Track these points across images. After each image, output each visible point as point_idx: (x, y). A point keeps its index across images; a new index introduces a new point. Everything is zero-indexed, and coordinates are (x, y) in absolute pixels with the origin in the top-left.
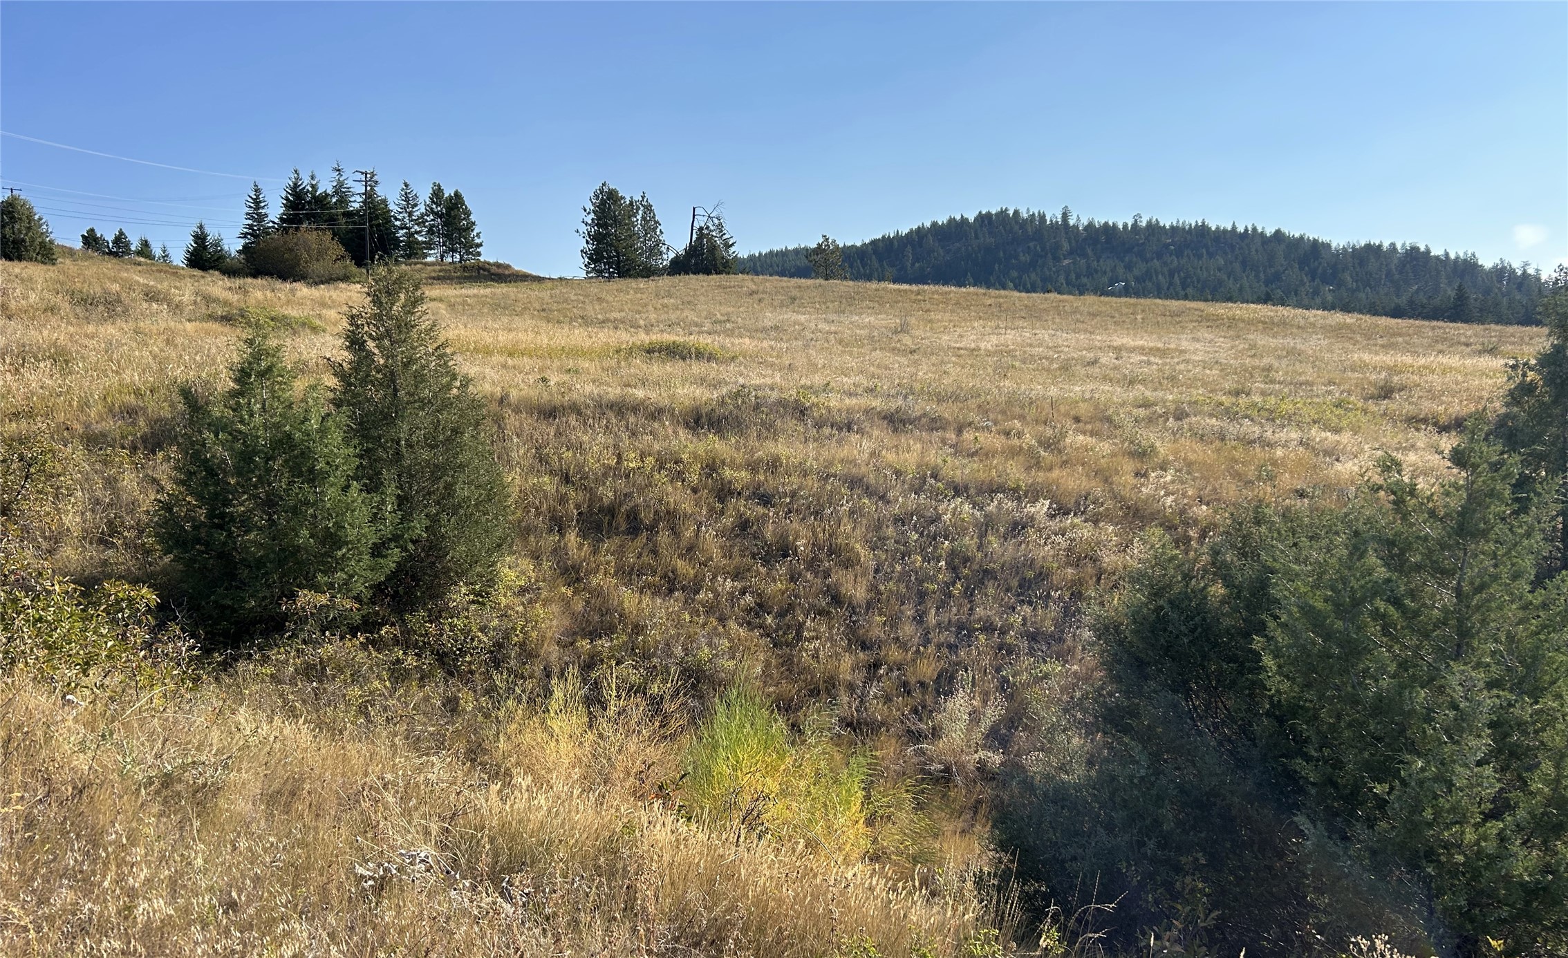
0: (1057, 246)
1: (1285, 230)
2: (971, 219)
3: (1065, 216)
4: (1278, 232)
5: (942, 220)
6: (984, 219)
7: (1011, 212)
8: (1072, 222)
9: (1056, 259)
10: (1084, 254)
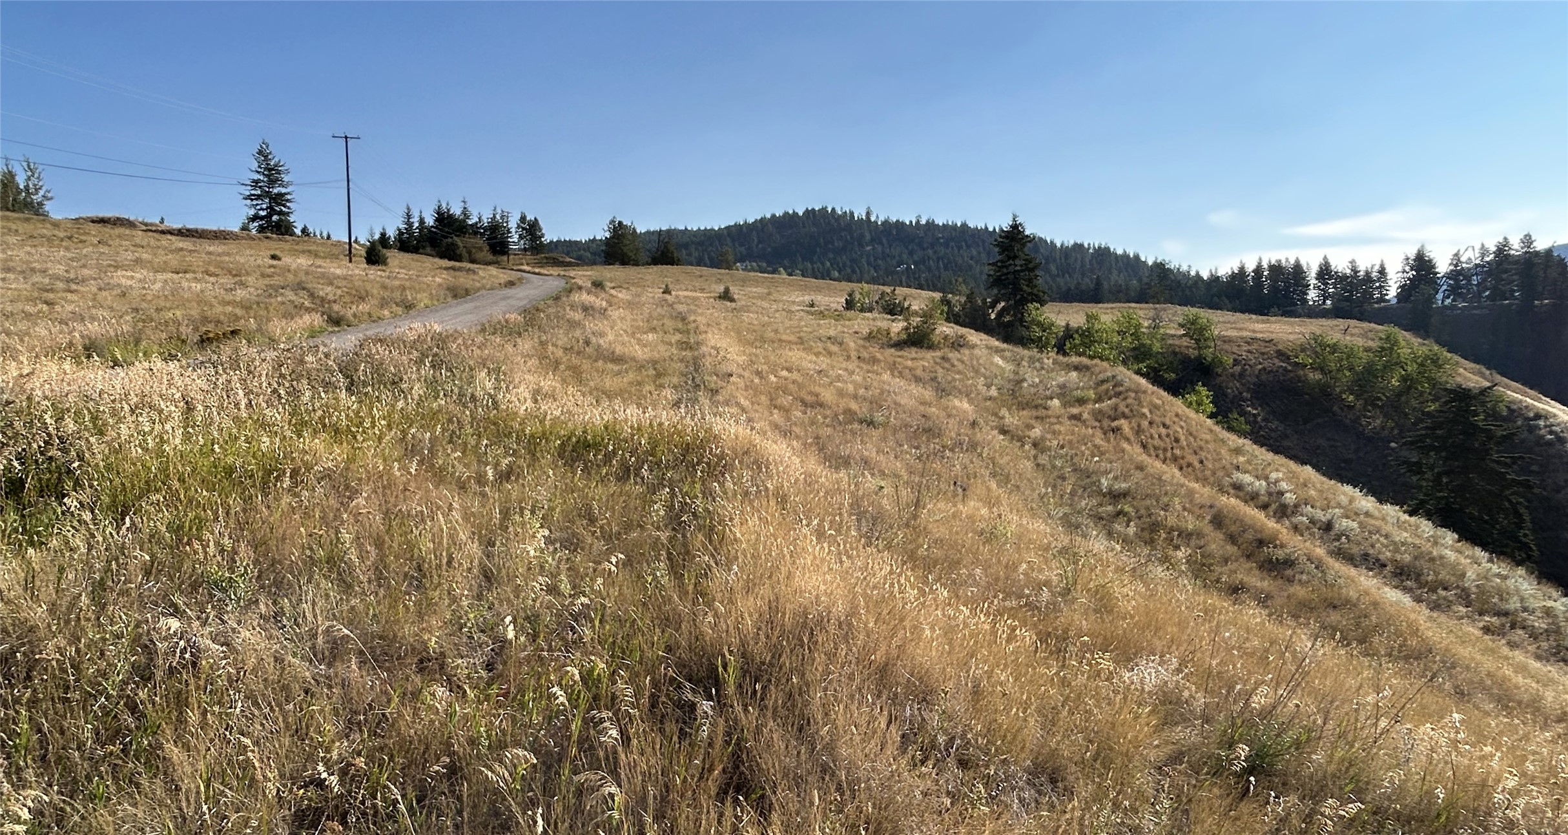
0: (862, 236)
2: (801, 213)
3: (868, 214)
7: (829, 210)
8: (873, 219)
9: (861, 246)
10: (881, 243)
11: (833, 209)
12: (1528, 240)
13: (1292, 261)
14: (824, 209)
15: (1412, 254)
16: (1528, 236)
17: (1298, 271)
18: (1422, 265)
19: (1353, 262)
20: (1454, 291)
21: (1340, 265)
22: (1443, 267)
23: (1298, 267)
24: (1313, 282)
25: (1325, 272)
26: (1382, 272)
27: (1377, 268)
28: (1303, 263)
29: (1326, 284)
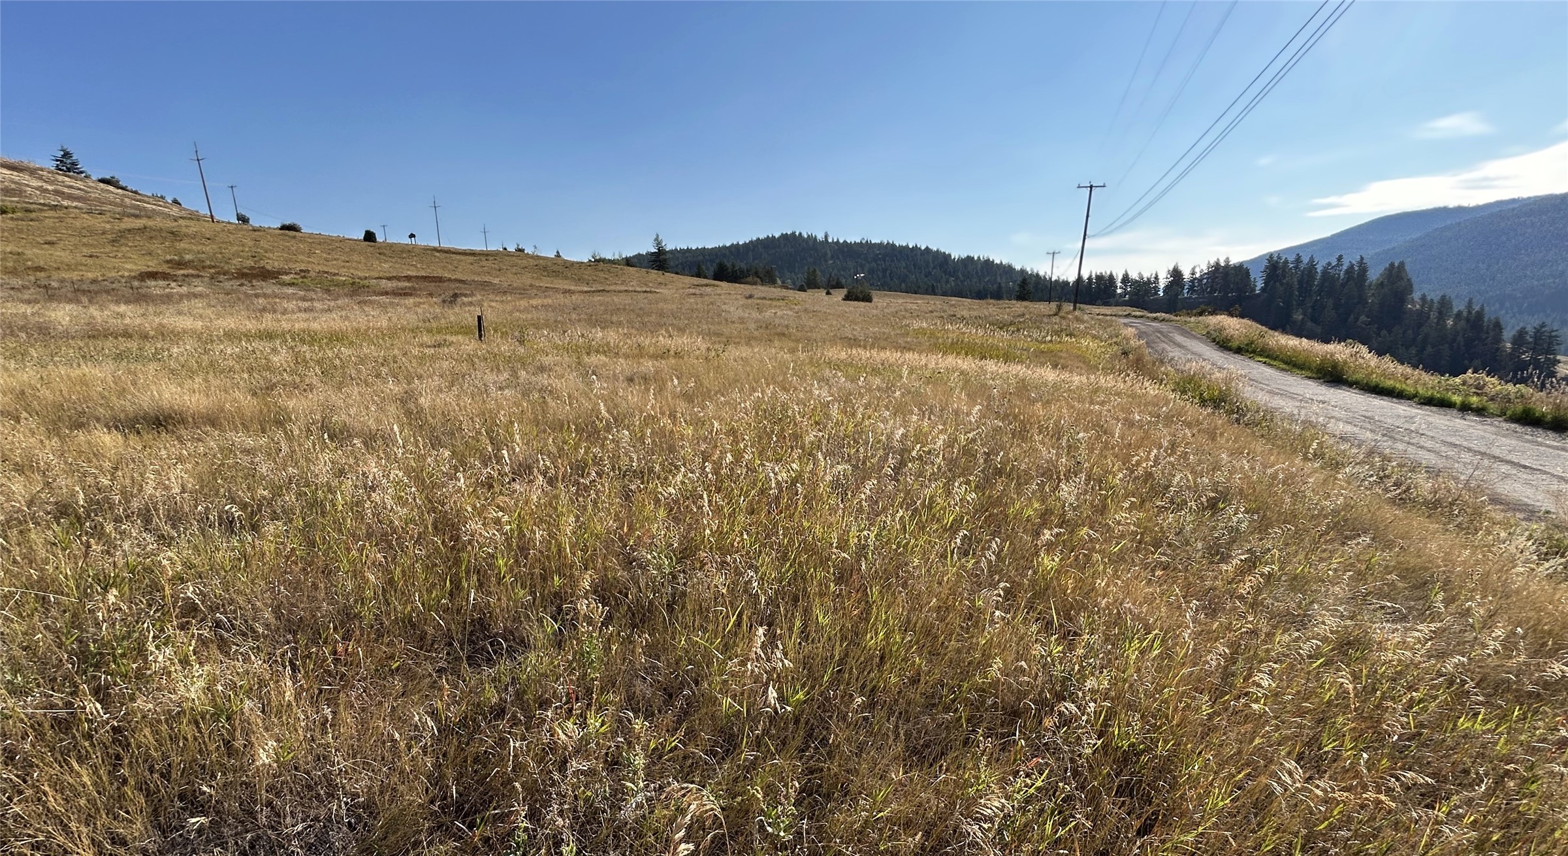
0: (826, 254)
1: (930, 247)
2: (777, 236)
3: (826, 237)
4: (927, 248)
5: (762, 237)
6: (784, 237)
7: (797, 234)
8: (830, 240)
9: (826, 261)
10: (838, 258)
11: (800, 234)
12: (1227, 260)
13: (1108, 273)
14: (794, 233)
15: (1171, 268)
16: (1228, 258)
17: (1111, 278)
18: (1176, 274)
19: (1140, 274)
20: (1191, 289)
21: (1134, 275)
22: (1187, 275)
23: (1111, 276)
24: (1119, 284)
25: (1126, 279)
26: (1156, 278)
27: (1154, 276)
28: (1114, 274)
29: (1126, 286)
